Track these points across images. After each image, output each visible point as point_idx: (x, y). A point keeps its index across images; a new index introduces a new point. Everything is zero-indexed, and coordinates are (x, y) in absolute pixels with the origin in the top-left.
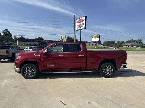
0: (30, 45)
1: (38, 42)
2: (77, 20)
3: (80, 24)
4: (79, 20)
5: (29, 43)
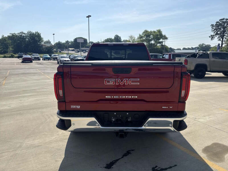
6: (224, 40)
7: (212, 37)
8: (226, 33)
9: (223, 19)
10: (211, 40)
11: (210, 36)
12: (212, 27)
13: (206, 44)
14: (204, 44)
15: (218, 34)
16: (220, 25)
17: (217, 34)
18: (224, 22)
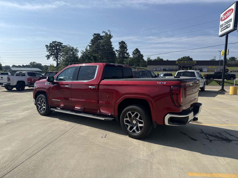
0: (165, 70)
1: (177, 65)
2: (222, 15)
3: (226, 21)
4: (224, 15)
5: (162, 67)
6: (58, 60)
7: (48, 57)
8: (59, 55)
9: (55, 42)
10: (47, 59)
11: (46, 55)
12: (47, 48)
13: (37, 63)
14: (35, 63)
15: (53, 55)
16: (54, 46)
17: (51, 54)
18: (56, 45)
